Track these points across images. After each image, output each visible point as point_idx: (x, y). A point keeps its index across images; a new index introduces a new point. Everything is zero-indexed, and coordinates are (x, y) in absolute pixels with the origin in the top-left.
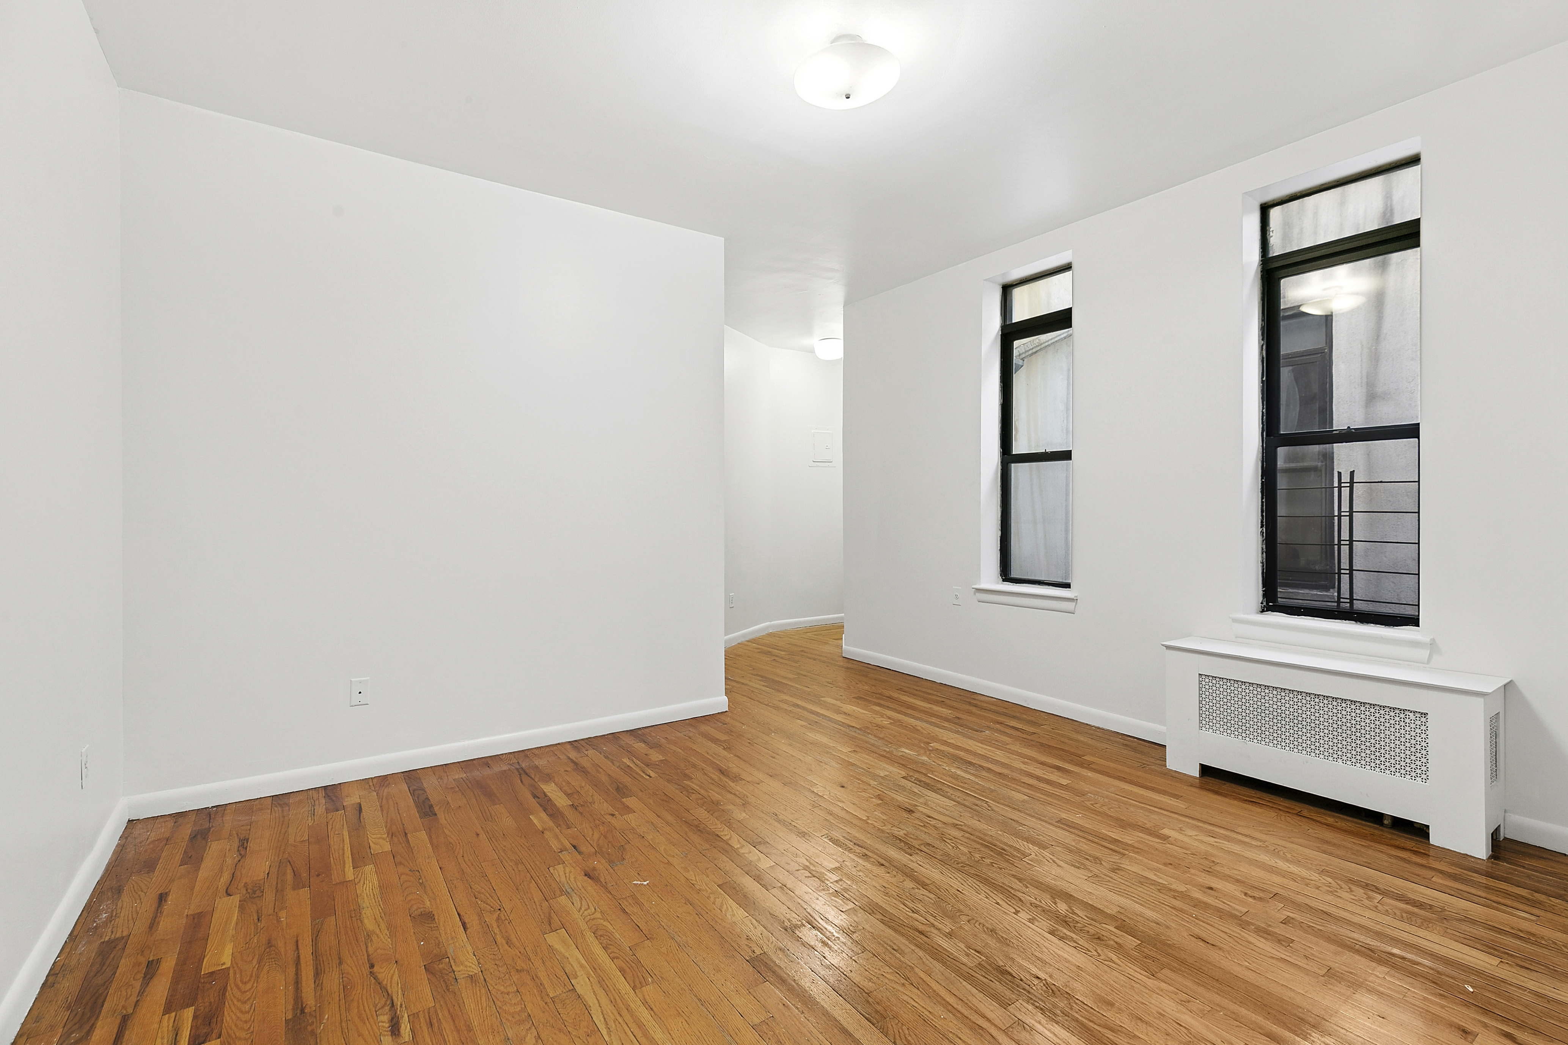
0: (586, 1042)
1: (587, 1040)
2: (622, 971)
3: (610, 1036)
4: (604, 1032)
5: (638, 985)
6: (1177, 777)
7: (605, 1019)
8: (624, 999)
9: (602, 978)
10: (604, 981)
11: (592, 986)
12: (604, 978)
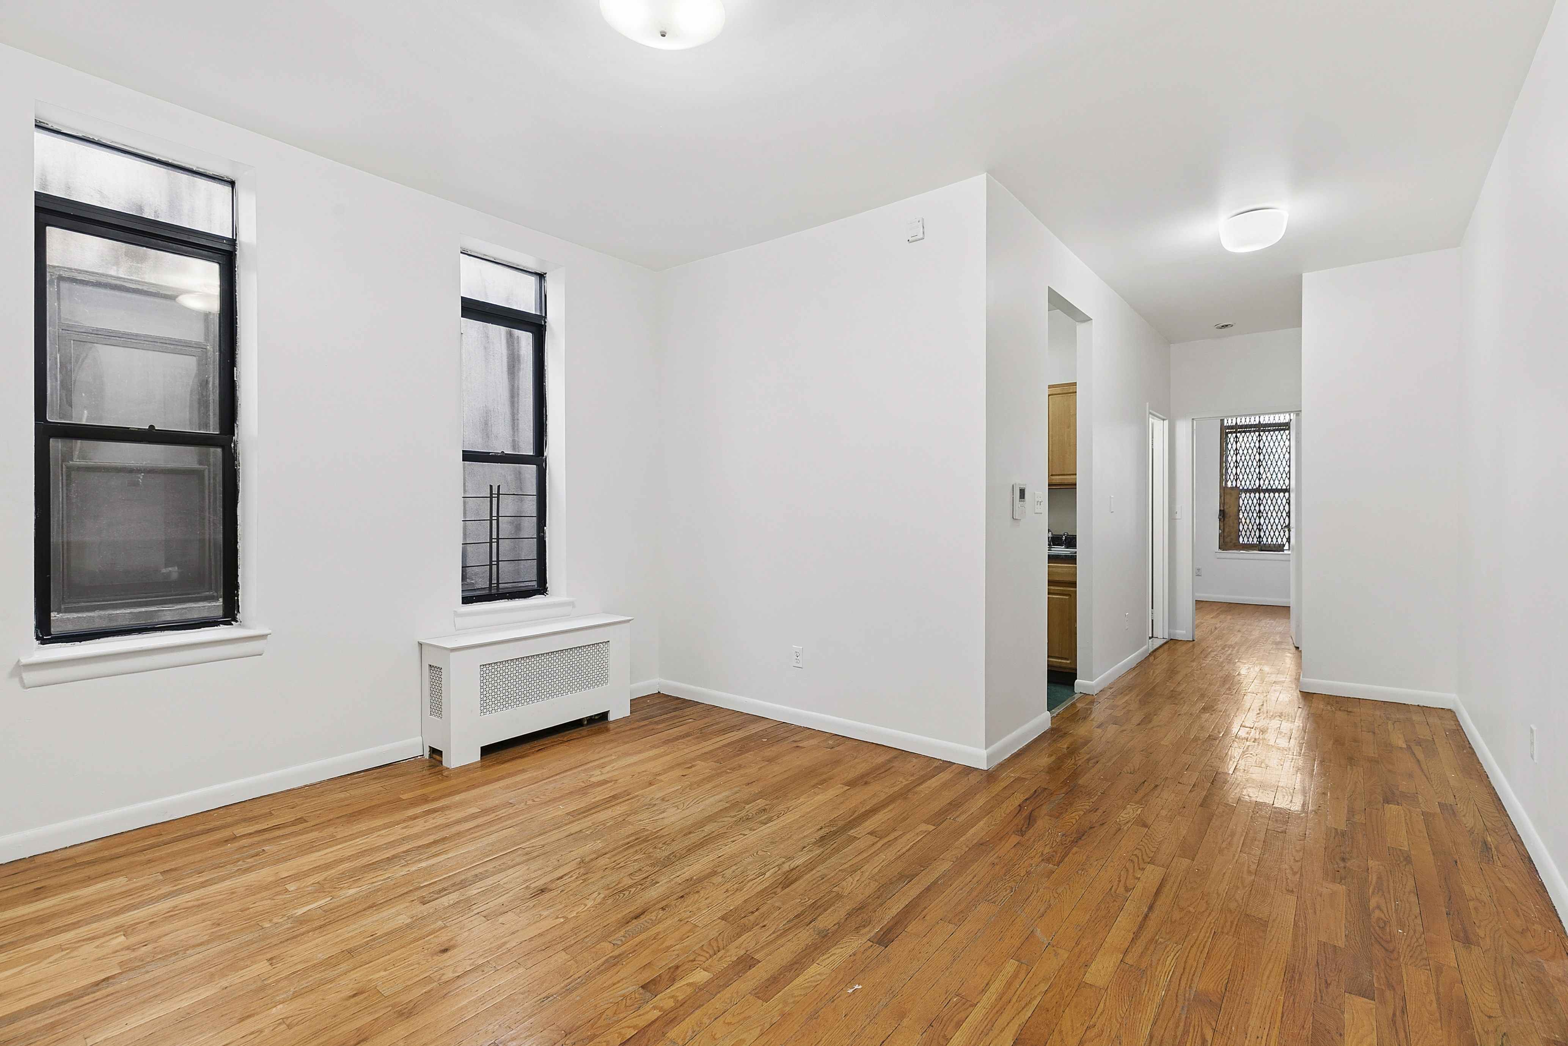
0: (1054, 1009)
1: (1052, 1009)
2: (959, 1025)
3: (1035, 997)
4: (1035, 1003)
5: (969, 1003)
6: (465, 770)
7: (1023, 1009)
8: (991, 1007)
9: (980, 1035)
10: (982, 1032)
11: (996, 1037)
12: (980, 1032)
